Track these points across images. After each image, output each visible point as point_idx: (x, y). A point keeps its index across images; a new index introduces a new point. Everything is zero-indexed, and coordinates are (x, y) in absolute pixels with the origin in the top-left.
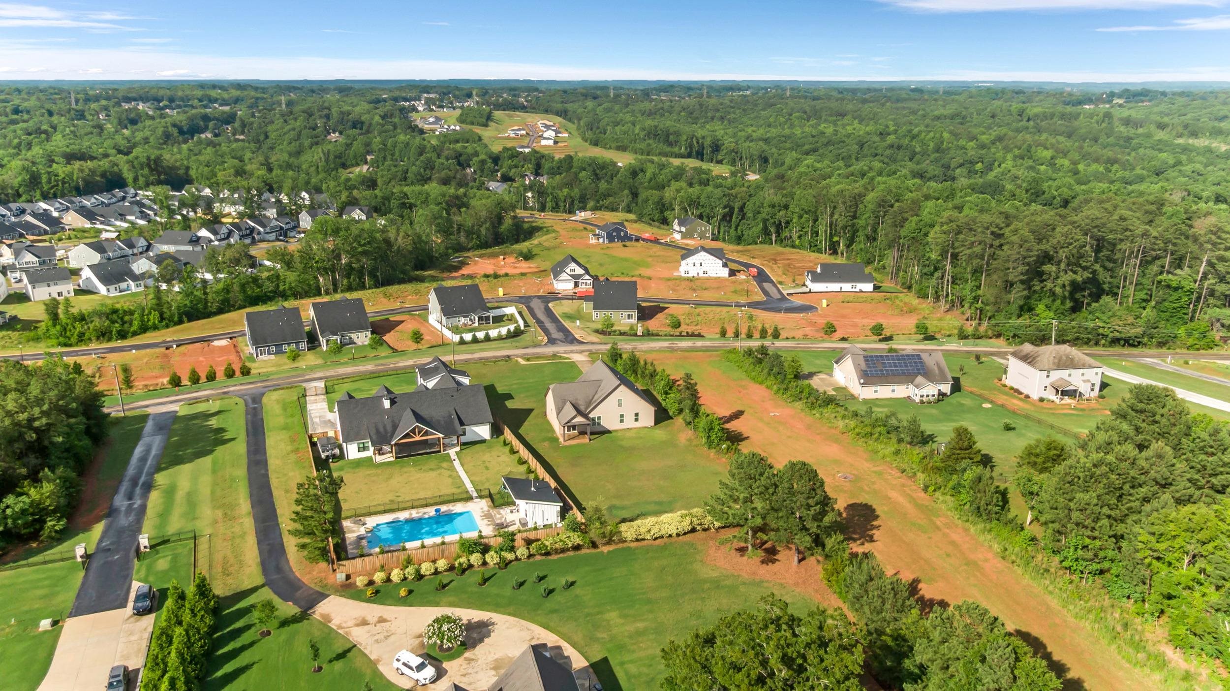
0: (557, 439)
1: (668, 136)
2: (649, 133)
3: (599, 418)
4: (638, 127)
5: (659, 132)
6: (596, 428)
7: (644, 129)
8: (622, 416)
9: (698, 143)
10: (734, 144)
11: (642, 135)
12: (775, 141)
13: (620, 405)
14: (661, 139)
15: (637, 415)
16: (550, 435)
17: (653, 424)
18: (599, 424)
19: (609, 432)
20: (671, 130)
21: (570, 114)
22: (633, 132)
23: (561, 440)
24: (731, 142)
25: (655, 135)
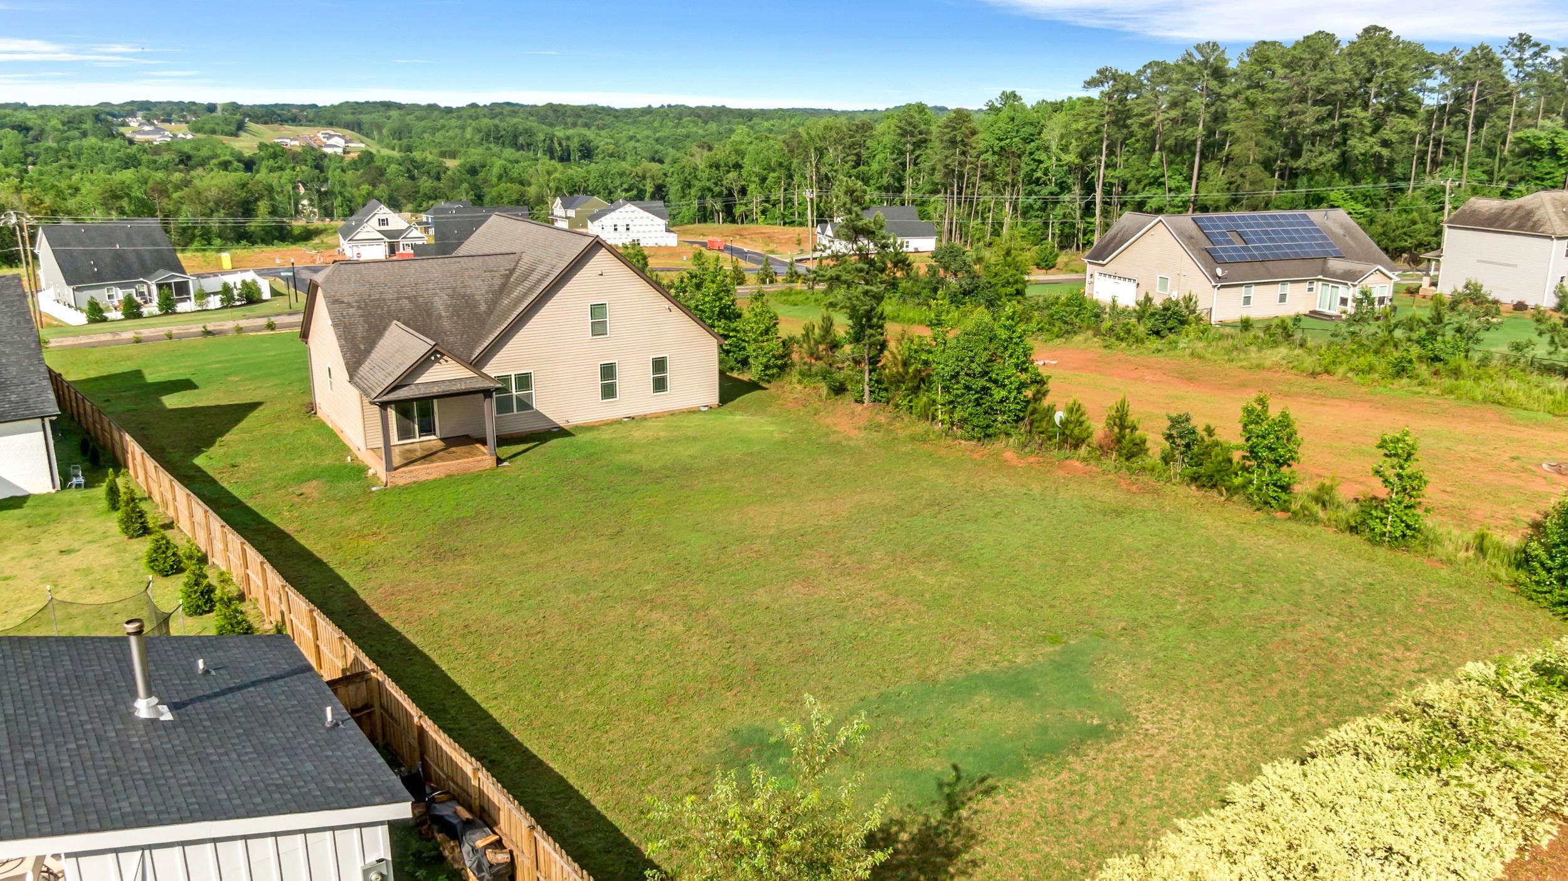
0: (359, 471)
1: (516, 137)
2: (488, 135)
3: (524, 381)
4: (469, 130)
5: (503, 133)
6: (517, 422)
7: (479, 131)
8: (608, 371)
9: (560, 144)
10: (612, 147)
11: (477, 138)
12: (669, 141)
13: (599, 328)
14: (507, 142)
15: (659, 365)
16: (328, 461)
17: (714, 399)
18: (525, 405)
19: (562, 432)
20: (520, 128)
21: (366, 127)
22: (463, 137)
23: (377, 467)
24: (607, 144)
25: (497, 139)
